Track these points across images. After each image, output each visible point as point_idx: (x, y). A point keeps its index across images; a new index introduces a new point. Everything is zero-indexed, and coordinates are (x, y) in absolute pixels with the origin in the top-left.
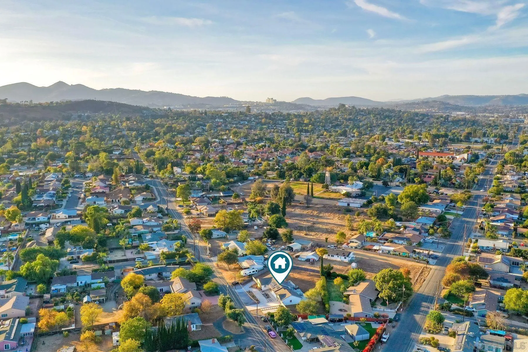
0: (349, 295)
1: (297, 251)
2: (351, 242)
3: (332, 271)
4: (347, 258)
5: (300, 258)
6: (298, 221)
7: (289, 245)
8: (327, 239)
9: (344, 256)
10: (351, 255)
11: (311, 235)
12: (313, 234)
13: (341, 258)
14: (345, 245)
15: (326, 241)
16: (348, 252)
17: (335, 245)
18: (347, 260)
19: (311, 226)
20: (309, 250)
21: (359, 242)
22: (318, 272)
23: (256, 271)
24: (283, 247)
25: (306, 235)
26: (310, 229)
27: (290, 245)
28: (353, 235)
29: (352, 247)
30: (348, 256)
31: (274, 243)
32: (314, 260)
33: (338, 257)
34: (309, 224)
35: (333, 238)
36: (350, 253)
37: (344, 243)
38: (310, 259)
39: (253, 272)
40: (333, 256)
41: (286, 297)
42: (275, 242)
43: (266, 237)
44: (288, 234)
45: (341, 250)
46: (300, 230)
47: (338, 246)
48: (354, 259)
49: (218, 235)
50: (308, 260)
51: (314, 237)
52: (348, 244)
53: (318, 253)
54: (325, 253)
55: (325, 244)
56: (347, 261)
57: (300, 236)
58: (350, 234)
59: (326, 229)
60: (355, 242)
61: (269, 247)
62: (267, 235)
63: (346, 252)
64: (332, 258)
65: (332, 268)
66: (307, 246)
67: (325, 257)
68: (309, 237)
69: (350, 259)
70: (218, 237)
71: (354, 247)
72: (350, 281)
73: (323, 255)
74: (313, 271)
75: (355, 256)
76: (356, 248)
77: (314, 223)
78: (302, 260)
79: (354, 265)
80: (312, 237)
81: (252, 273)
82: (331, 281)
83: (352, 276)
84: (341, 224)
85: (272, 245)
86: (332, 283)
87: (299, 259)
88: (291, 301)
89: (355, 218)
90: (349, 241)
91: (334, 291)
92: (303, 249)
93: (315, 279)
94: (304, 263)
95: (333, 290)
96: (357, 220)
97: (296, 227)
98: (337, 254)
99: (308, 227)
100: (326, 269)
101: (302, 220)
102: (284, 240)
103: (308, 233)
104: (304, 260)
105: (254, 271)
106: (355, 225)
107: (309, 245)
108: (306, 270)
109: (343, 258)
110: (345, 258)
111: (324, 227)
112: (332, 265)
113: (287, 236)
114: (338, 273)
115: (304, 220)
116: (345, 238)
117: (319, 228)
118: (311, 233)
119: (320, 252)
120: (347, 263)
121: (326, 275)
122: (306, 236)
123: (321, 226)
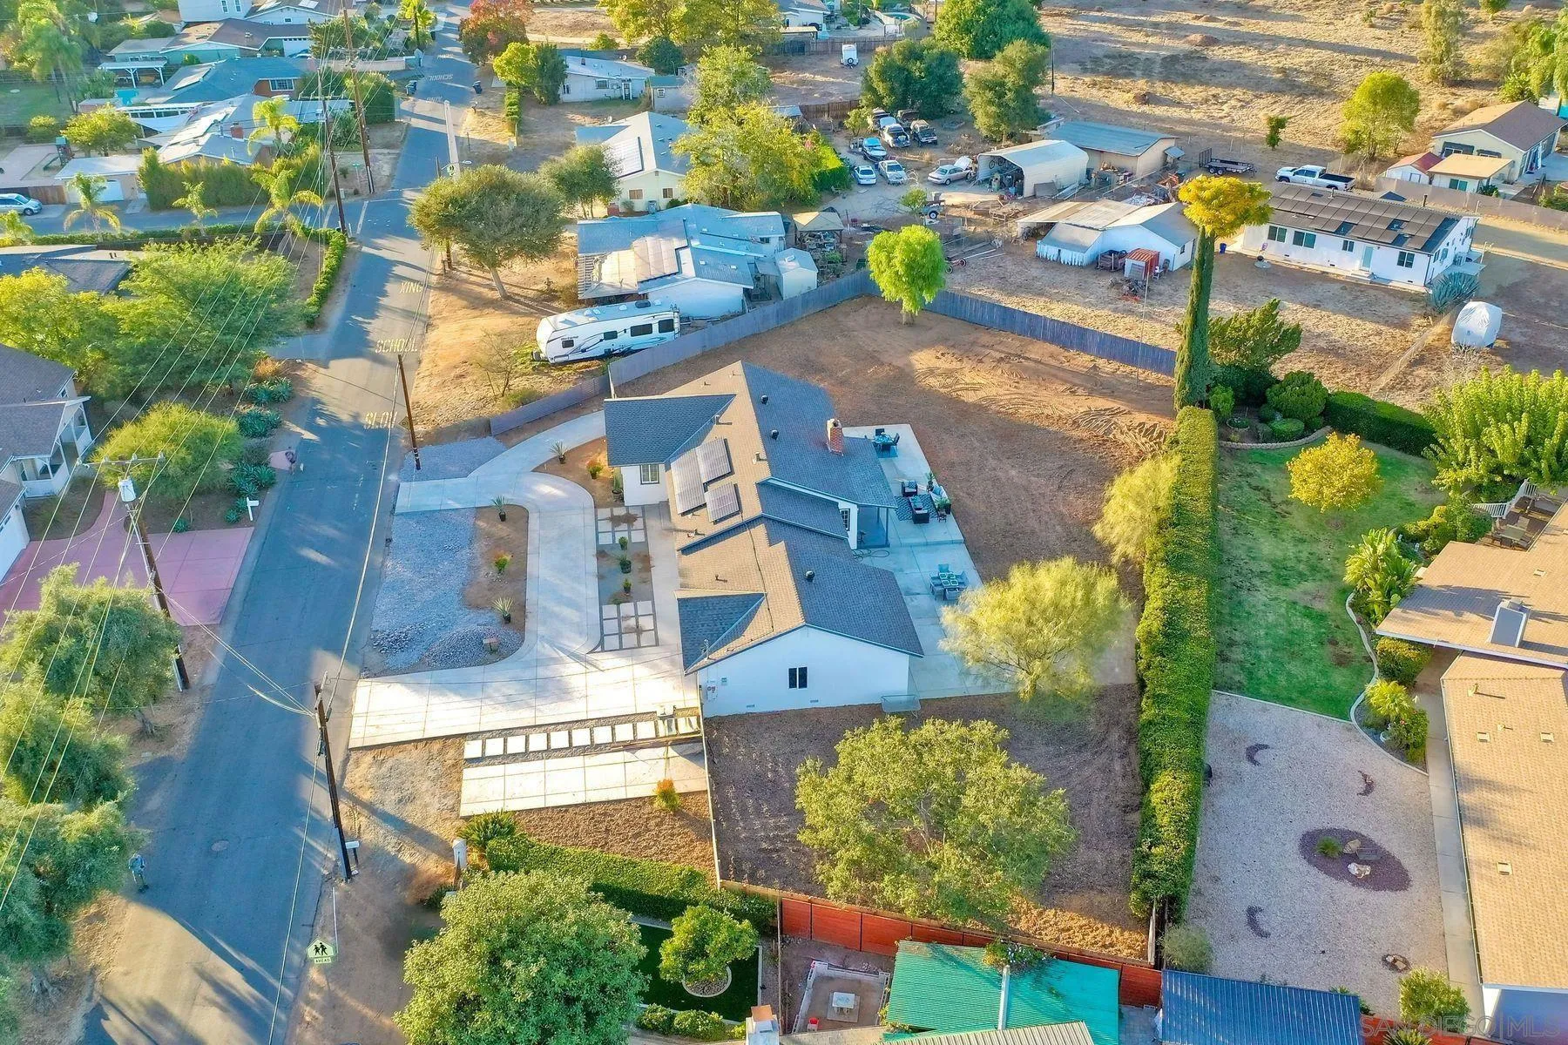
0: (1442, 656)
1: (1053, 193)
2: (1449, 149)
3: (1280, 369)
4: (1421, 260)
5: (1054, 243)
6: (1116, 30)
7: (1003, 153)
8: (1278, 124)
9: (1399, 241)
10: (1455, 241)
11: (1179, 104)
12: (1187, 100)
13: (1367, 260)
14: (1402, 172)
15: (1273, 140)
16: (1431, 215)
17: (1336, 168)
18: (1413, 280)
19: (1189, 56)
20: (1139, 192)
21: (1514, 155)
22: (1158, 359)
23: (666, 326)
24: (963, 163)
25: (1145, 99)
26: (1180, 68)
27: (1010, 152)
28: (1459, 113)
29: (1456, 184)
30: (1429, 246)
31: (917, 142)
32: (1153, 260)
33: (1348, 247)
34: (1180, 46)
35: (1322, 123)
36: (1448, 222)
37: (1399, 155)
38: (1122, 255)
39: (638, 331)
40: (1310, 242)
41: (753, 632)
42: (925, 132)
43: (878, 103)
44: (1011, 80)
45: (1376, 196)
46: (1113, 73)
47: (1356, 176)
48: (1472, 270)
49: (602, 85)
50: (1109, 262)
51: (1196, 115)
52: (1429, 161)
53: (1196, 213)
54: (1243, 218)
55: (1258, 155)
56: (1418, 287)
57: (1106, 108)
58: (1444, 106)
59: (1283, 70)
60: (1483, 153)
61: (874, 160)
62: (881, 88)
63: (1417, 213)
64: (1301, 258)
65: (1291, 339)
66: (1127, 163)
67: (1244, 241)
68: (1159, 111)
69: (1439, 268)
70: (602, 93)
71: (1472, 186)
72: (1447, 476)
73: (1234, 226)
74: (1129, 351)
75: (1479, 249)
76: (1487, 190)
77: (1210, 41)
78: (1067, 256)
79: (1479, 318)
80: (1177, 112)
81: (625, 340)
82: (1264, 459)
83: (1475, 432)
84: (1383, 46)
85: (900, 148)
86: (1269, 479)
87: (1046, 249)
88: (798, 678)
89: (1477, 22)
90: (1436, 145)
91: (1282, 574)
92: (1096, 186)
93: (1130, 424)
94: (1073, 278)
95: (1268, 547)
96: (1489, 27)
97: (1096, 60)
98: (1343, 229)
99: (1172, 60)
100: (1239, 343)
101: (1141, 24)
102: (982, 122)
103: (1159, 88)
104: (1081, 258)
105: (646, 329)
106: (1476, 56)
107: (1147, 160)
108: (1071, 336)
109: (1385, 260)
110: (1405, 261)
111: (1272, 62)
112: (1292, 314)
113: (1001, 96)
114: (1334, 381)
115: (1156, 25)
116: (1407, 124)
117: (1237, 66)
118: (1177, 92)
119: (1207, 203)
120: (1414, 298)
121: (1224, 397)
122: (1146, 108)
123: (1249, 56)
